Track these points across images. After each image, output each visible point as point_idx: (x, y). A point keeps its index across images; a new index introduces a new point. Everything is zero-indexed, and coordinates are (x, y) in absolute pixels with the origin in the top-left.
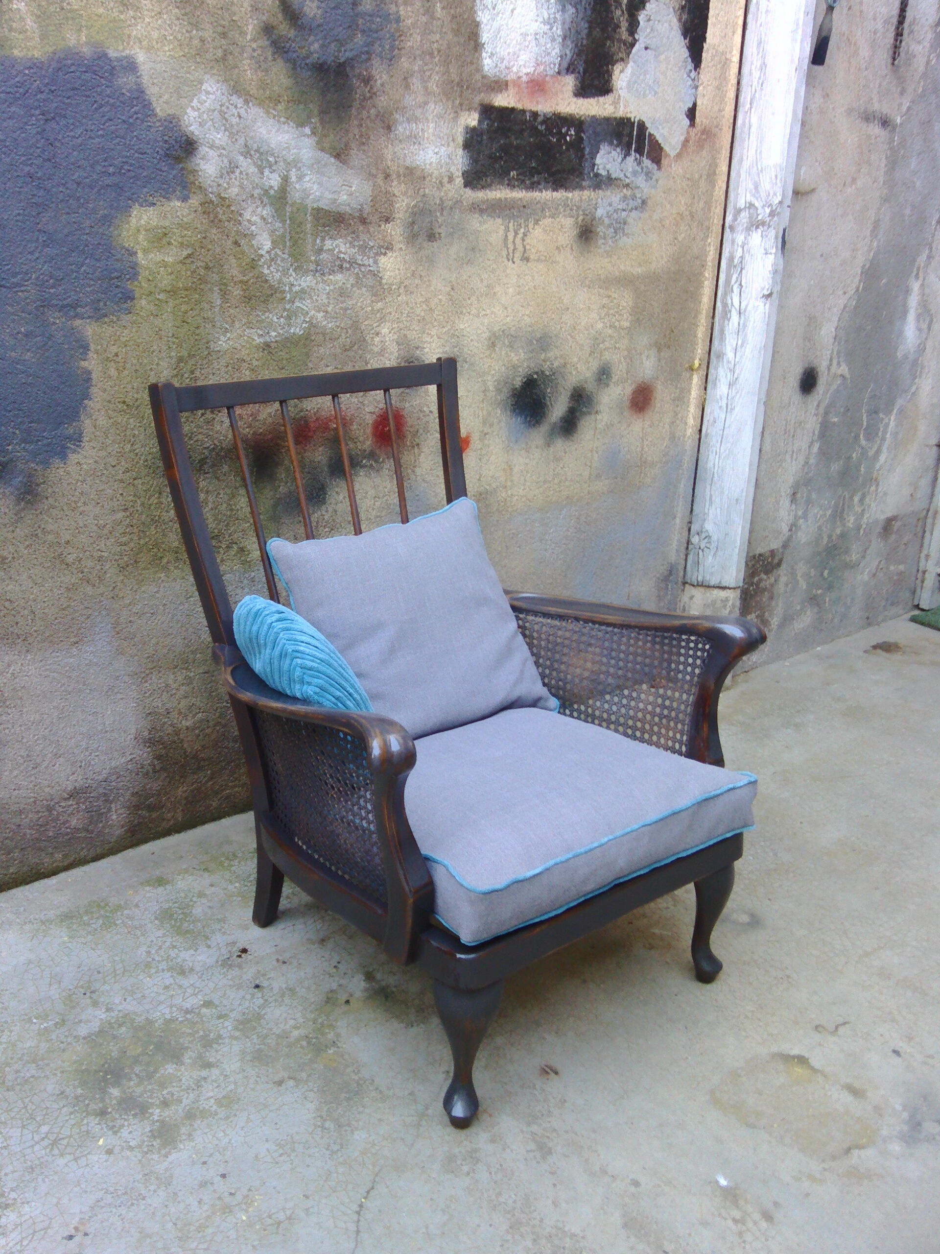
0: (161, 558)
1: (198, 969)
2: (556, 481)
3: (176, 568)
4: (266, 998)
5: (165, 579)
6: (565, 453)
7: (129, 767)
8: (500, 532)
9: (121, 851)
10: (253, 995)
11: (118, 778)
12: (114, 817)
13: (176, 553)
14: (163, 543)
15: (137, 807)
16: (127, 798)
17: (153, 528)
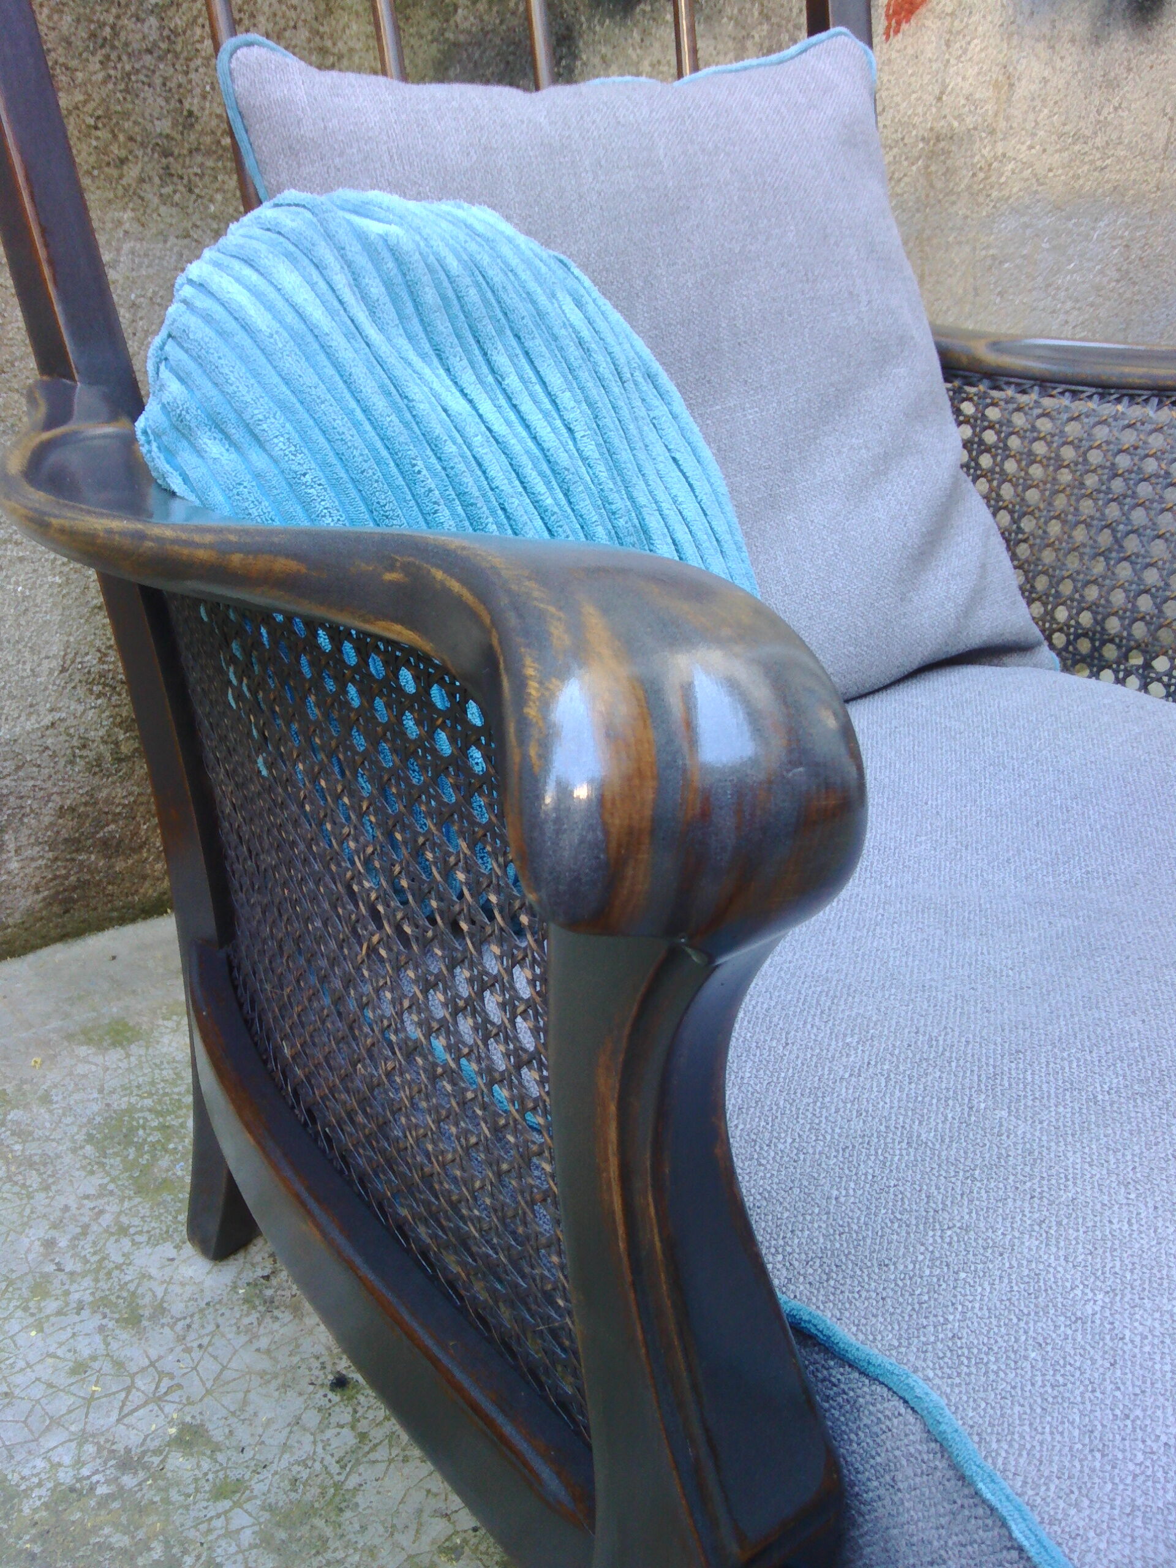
0: (123, 161)
1: (177, 1308)
2: (1099, 141)
3: (164, 199)
4: (363, 1426)
5: (135, 228)
6: (1129, 70)
7: (49, 742)
8: (967, 249)
9: (34, 948)
10: (325, 1412)
11: (18, 768)
12: (14, 865)
13: (166, 154)
14: (126, 115)
15: (75, 844)
16: (47, 820)
17: (94, 65)
